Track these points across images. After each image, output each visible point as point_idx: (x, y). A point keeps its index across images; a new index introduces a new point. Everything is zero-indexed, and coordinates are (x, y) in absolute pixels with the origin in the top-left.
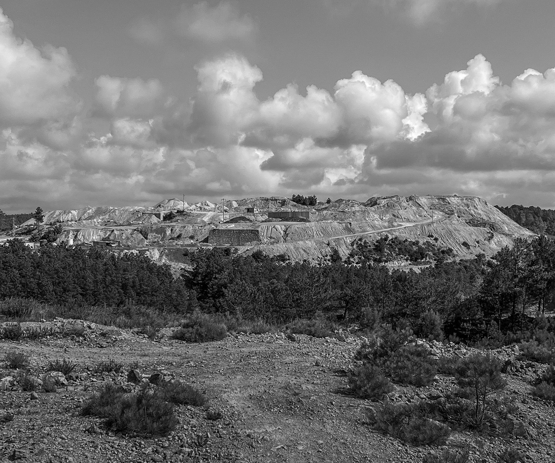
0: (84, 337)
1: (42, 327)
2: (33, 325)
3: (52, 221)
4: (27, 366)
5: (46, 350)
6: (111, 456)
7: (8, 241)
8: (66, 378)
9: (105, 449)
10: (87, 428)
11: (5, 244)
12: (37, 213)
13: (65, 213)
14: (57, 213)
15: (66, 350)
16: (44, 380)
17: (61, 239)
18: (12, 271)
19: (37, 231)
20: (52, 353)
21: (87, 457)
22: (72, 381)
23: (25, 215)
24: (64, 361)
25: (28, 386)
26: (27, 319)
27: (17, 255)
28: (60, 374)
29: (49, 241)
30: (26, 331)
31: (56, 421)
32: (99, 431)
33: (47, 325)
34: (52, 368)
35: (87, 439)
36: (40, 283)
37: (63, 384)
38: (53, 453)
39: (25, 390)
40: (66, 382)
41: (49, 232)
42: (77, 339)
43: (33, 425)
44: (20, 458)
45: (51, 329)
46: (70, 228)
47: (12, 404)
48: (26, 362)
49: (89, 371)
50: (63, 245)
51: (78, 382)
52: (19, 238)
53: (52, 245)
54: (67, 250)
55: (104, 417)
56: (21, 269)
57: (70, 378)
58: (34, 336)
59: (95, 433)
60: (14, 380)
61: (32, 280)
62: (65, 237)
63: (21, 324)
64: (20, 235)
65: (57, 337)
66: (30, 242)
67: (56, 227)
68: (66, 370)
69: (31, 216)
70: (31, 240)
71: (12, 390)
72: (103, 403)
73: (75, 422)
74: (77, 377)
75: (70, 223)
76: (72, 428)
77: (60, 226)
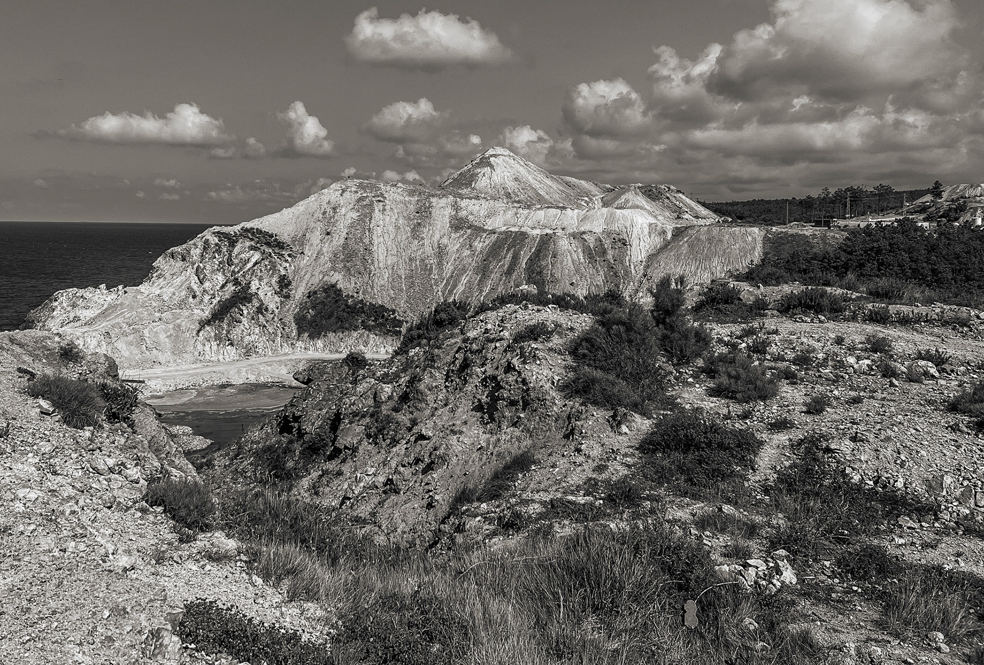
0: (970, 327)
1: (916, 311)
2: (905, 309)
3: (955, 197)
4: (890, 351)
5: (917, 337)
6: (978, 460)
7: (896, 221)
8: (938, 371)
9: (971, 451)
10: (951, 424)
11: (893, 223)
12: (934, 188)
13: (972, 187)
14: (962, 187)
15: (943, 340)
16: (909, 368)
17: (965, 217)
18: (901, 254)
19: (934, 208)
20: (925, 341)
21: (945, 455)
22: (946, 375)
23: (920, 191)
24: (937, 351)
25: (889, 373)
26: (898, 301)
27: (907, 236)
28: (930, 364)
29: (948, 221)
30: (895, 314)
31: (913, 411)
32: (966, 430)
33: (922, 310)
34: (920, 357)
35: (951, 436)
36: (936, 269)
37: (933, 376)
38: (902, 442)
39: (884, 376)
40: (937, 375)
41: (950, 209)
42: (961, 329)
43: (885, 412)
44: (862, 441)
45: (927, 314)
46: (978, 205)
47: (866, 388)
48: (890, 346)
49: (970, 366)
50: (968, 225)
51: (953, 376)
52: (911, 217)
53: (952, 225)
54: (973, 231)
55: (976, 417)
56: (911, 253)
57: (944, 370)
58: (904, 322)
59: (960, 431)
60: (873, 365)
61: (925, 265)
62: (971, 215)
63: (890, 307)
64: (912, 214)
65: (934, 324)
66: (925, 221)
67: (959, 204)
68: (940, 361)
69: (928, 192)
70: (925, 220)
71: (869, 375)
72: (975, 400)
73: (937, 416)
74: (952, 371)
75: (978, 199)
76: (931, 421)
77: (965, 202)
